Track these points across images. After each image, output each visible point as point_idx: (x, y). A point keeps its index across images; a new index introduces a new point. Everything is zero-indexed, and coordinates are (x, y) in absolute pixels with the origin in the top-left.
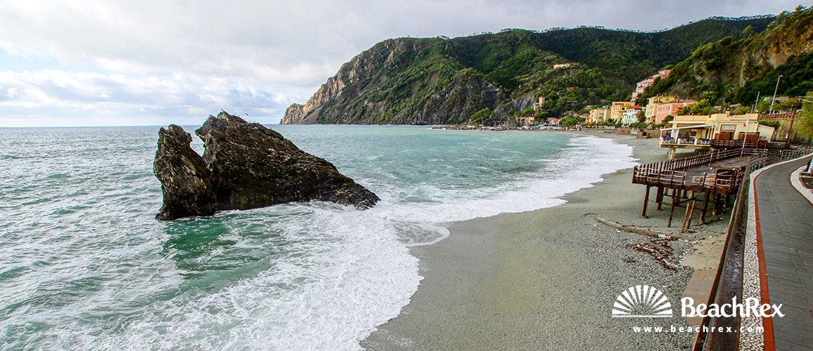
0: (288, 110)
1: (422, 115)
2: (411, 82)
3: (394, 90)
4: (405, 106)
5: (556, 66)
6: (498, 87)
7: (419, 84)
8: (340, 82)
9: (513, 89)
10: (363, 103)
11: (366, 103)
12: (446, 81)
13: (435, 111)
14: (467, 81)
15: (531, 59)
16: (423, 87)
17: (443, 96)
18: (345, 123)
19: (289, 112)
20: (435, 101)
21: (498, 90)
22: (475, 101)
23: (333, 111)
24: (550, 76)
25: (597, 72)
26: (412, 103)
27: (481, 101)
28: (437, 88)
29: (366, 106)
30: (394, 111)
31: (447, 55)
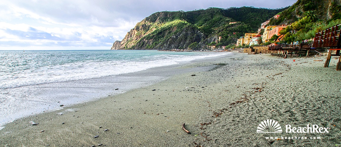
0: (114, 43)
1: (167, 45)
2: (165, 31)
3: (157, 34)
4: (161, 42)
5: (230, 23)
6: (202, 32)
7: (168, 31)
8: (135, 31)
9: (210, 34)
10: (144, 40)
11: (145, 40)
12: (179, 30)
13: (173, 44)
14: (188, 30)
15: (219, 20)
16: (170, 32)
17: (177, 37)
18: (135, 49)
19: (115, 44)
20: (173, 39)
21: (202, 34)
22: (191, 39)
23: (131, 44)
24: (227, 27)
25: (248, 25)
26: (164, 40)
27: (194, 39)
28: (175, 33)
29: (145, 41)
30: (156, 43)
31: (182, 19)
